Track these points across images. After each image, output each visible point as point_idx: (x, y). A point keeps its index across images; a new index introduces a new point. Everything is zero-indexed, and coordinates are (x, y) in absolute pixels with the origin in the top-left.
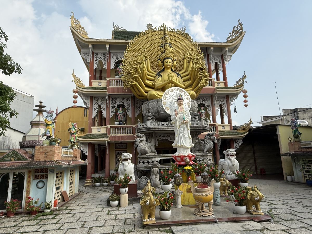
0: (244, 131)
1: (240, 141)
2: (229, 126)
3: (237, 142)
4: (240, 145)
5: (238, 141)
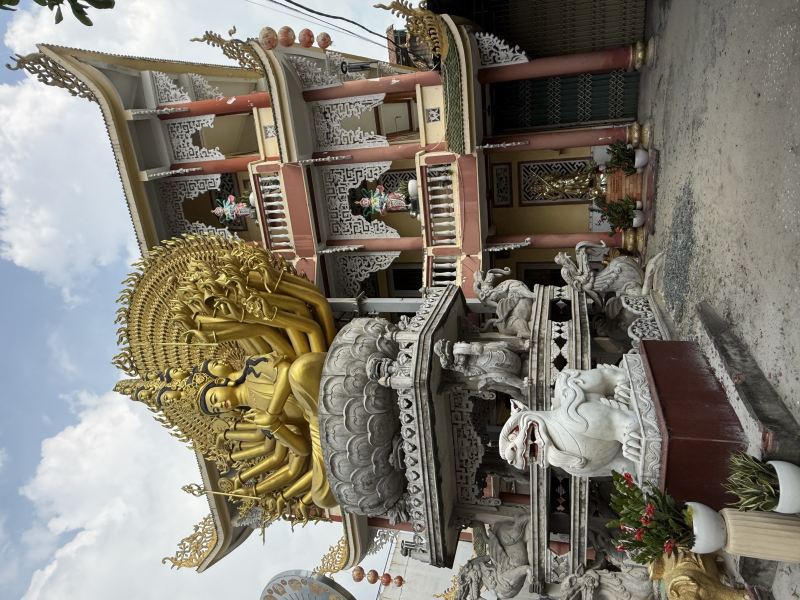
0: (440, 31)
1: (486, 45)
2: (425, 89)
3: (494, 54)
4: (505, 44)
5: (488, 51)
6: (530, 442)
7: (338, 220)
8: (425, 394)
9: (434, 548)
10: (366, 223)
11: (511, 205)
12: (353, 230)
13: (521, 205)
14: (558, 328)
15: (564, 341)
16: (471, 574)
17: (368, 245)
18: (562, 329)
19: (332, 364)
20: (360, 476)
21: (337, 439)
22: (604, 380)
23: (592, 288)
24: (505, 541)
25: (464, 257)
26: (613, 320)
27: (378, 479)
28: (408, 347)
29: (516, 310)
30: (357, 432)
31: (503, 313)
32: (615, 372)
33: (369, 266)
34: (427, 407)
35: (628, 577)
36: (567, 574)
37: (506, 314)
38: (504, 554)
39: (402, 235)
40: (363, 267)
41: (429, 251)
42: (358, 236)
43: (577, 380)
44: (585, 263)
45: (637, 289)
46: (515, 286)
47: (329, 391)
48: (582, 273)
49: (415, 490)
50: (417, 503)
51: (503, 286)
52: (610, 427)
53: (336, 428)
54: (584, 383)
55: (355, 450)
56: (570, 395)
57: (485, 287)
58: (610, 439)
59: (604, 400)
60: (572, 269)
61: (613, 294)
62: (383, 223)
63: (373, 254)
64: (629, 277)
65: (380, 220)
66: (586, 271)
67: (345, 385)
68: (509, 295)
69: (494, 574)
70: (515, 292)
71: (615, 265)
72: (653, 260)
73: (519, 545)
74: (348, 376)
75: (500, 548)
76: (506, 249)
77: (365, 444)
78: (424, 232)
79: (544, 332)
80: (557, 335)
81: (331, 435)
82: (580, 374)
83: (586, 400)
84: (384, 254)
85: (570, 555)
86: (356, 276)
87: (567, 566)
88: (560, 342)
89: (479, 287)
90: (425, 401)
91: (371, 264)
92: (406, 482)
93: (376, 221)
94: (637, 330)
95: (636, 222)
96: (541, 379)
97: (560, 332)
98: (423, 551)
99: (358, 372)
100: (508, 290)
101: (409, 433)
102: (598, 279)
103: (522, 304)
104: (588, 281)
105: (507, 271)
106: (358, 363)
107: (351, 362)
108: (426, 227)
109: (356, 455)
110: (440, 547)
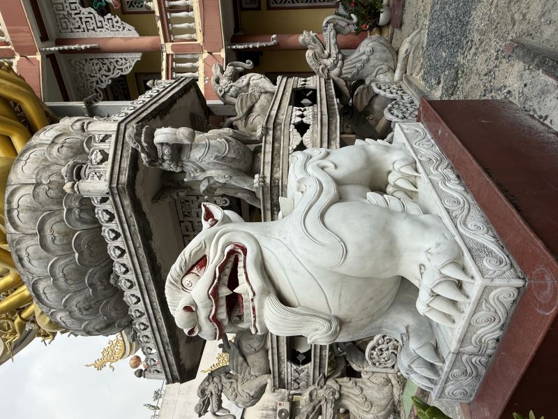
6: (225, 291)
7: (66, 13)
8: (127, 202)
9: (168, 369)
10: (99, 18)
11: (259, 8)
12: (84, 26)
13: (269, 8)
14: (300, 113)
15: (307, 126)
16: (211, 388)
17: (102, 45)
18: (305, 113)
19: (19, 169)
20: (74, 302)
21: (34, 262)
22: (370, 161)
23: (340, 75)
24: (246, 350)
25: (205, 55)
26: (361, 113)
27: (99, 302)
28: (103, 141)
29: (257, 106)
30: (60, 253)
31: (242, 109)
32: (387, 149)
33: (109, 70)
34: (133, 220)
35: (369, 384)
36: (307, 386)
37: (245, 110)
38: (245, 364)
39: (142, 33)
40: (103, 72)
41: (168, 48)
42: (92, 34)
43: (325, 163)
44: (333, 41)
45: (389, 74)
46: (258, 80)
47: (14, 205)
48: (329, 56)
49: (138, 314)
50: (142, 327)
51: (244, 80)
52: (391, 250)
53: (30, 250)
54: (336, 167)
55: (59, 274)
56: (312, 189)
57: (224, 81)
58: (389, 275)
59: (373, 197)
60: (318, 50)
61: (362, 82)
62: (118, 18)
63: (111, 56)
64: (381, 59)
65: (114, 14)
66: (334, 52)
67: (35, 196)
68: (250, 88)
69: (234, 385)
70: (256, 85)
71: (366, 46)
72: (408, 39)
73: (261, 354)
74: (38, 185)
75: (241, 359)
76: (251, 46)
77: (74, 266)
78: (159, 24)
79: (282, 117)
80: (299, 119)
81: (26, 259)
82: (328, 154)
83: (340, 198)
84: (124, 56)
85: (310, 365)
86: (97, 83)
87: (308, 376)
88: (302, 128)
89: (218, 81)
90: (129, 211)
91: (112, 68)
92: (126, 307)
93: (109, 16)
94: (395, 112)
95: (383, 18)
96: (276, 176)
97: (302, 116)
98: (158, 372)
99: (54, 178)
100: (248, 84)
101: (118, 252)
102: (347, 62)
103: (263, 99)
104: (335, 66)
105: (248, 64)
106: (55, 168)
107: (45, 166)
108: (161, 18)
109: (62, 280)
110: (175, 368)
